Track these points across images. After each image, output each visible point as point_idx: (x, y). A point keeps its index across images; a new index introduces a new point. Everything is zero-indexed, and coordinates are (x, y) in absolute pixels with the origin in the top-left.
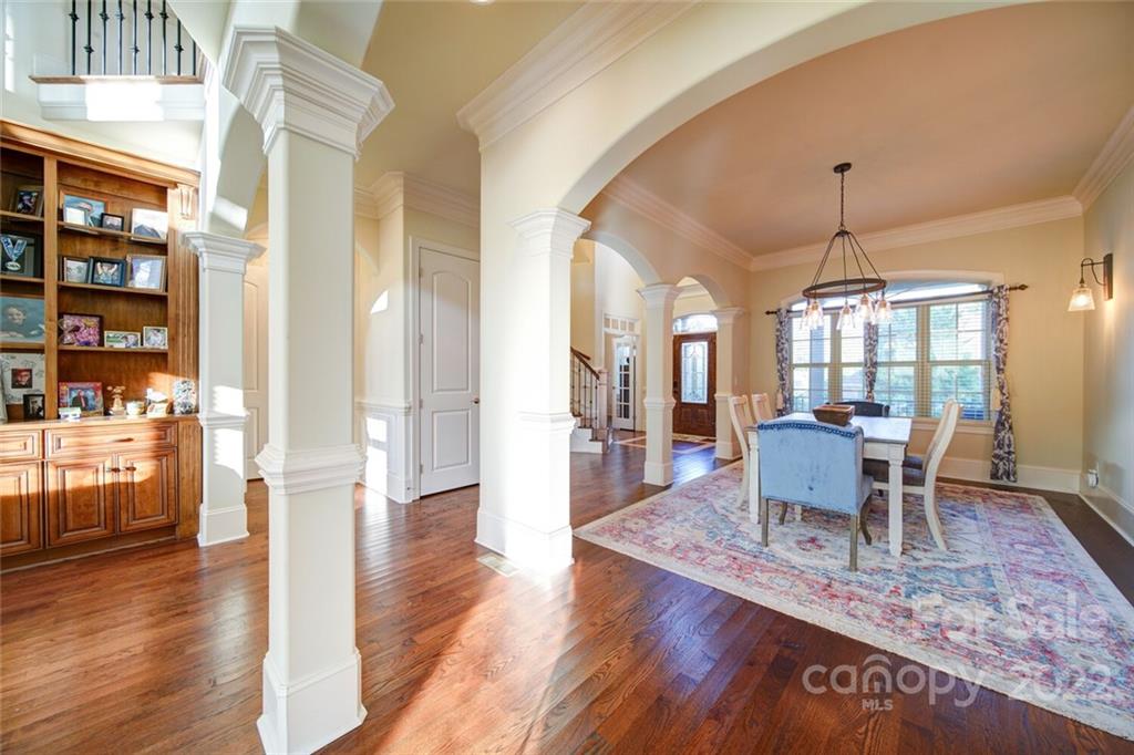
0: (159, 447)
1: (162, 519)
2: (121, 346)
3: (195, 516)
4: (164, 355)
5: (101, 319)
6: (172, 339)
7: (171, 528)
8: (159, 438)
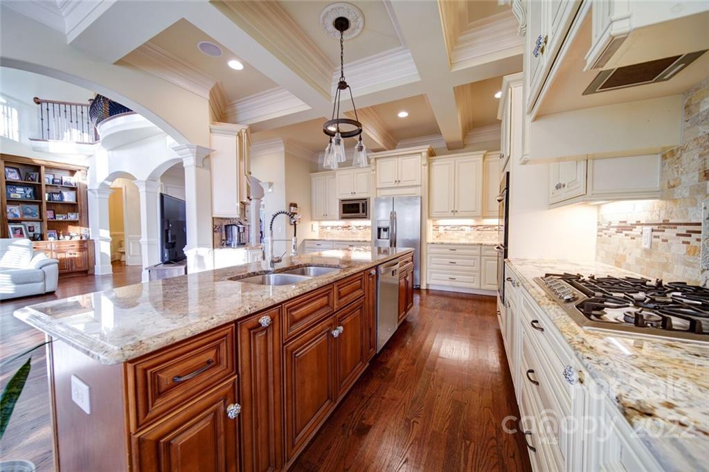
0: (80, 249)
1: (84, 269)
2: (61, 219)
3: (94, 268)
4: (78, 221)
5: (54, 211)
6: (80, 217)
7: (86, 272)
8: (81, 246)
